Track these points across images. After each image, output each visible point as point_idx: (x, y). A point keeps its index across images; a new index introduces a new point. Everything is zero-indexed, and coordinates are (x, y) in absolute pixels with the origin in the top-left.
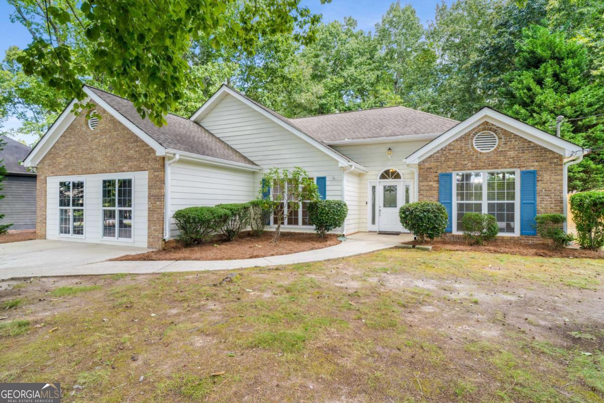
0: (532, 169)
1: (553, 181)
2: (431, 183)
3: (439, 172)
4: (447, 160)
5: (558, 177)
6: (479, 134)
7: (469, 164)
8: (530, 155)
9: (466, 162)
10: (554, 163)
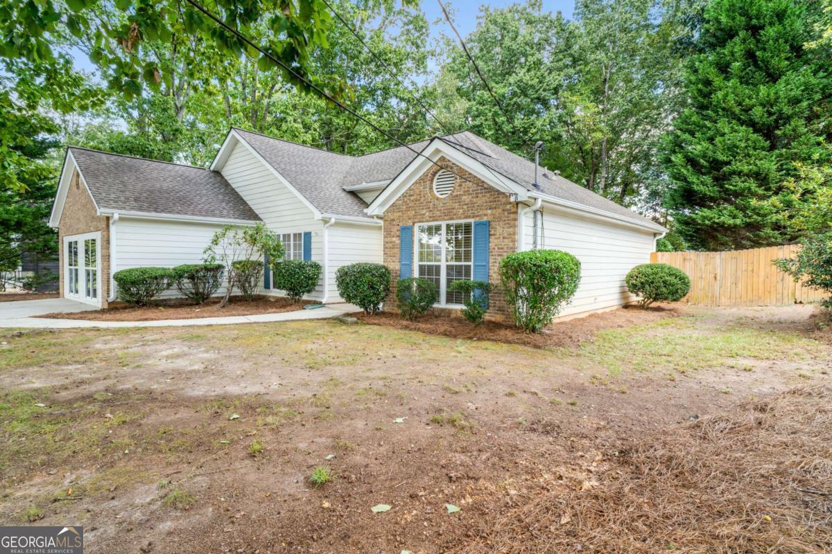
0: (485, 219)
1: (505, 235)
2: (394, 239)
3: (401, 224)
4: (408, 209)
5: (511, 230)
6: (440, 173)
7: (427, 214)
8: (484, 199)
9: (424, 212)
10: (507, 210)
